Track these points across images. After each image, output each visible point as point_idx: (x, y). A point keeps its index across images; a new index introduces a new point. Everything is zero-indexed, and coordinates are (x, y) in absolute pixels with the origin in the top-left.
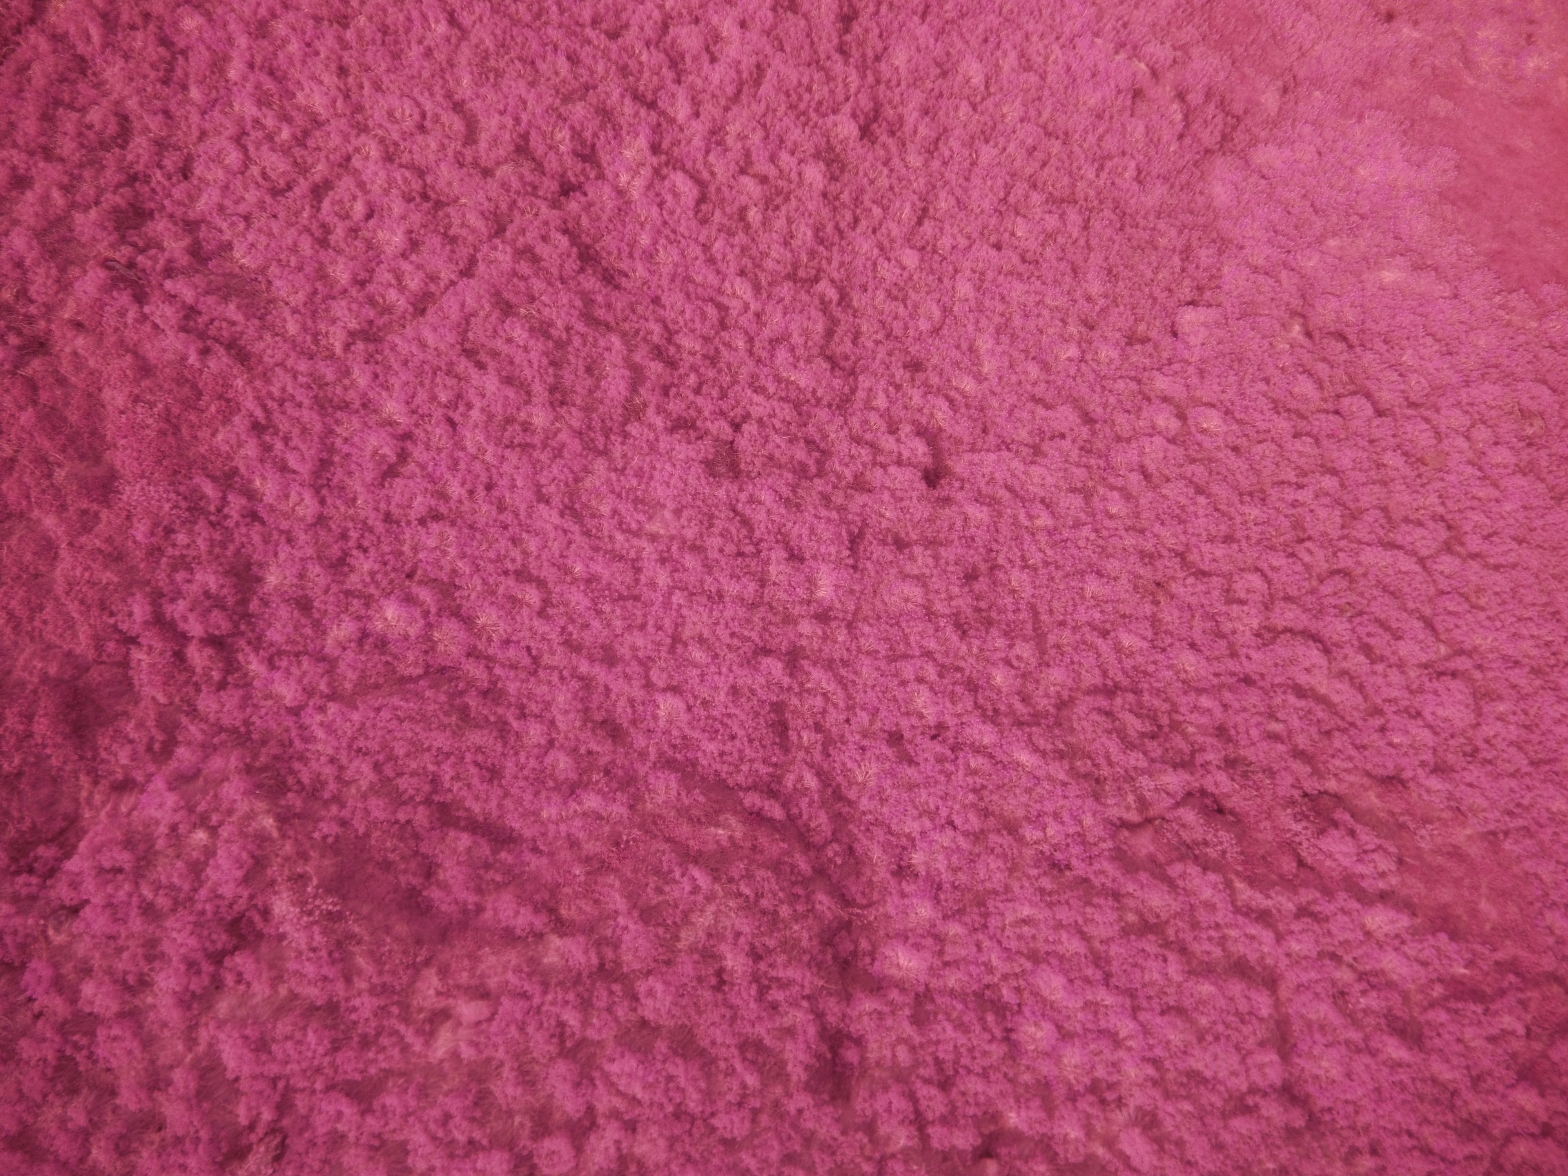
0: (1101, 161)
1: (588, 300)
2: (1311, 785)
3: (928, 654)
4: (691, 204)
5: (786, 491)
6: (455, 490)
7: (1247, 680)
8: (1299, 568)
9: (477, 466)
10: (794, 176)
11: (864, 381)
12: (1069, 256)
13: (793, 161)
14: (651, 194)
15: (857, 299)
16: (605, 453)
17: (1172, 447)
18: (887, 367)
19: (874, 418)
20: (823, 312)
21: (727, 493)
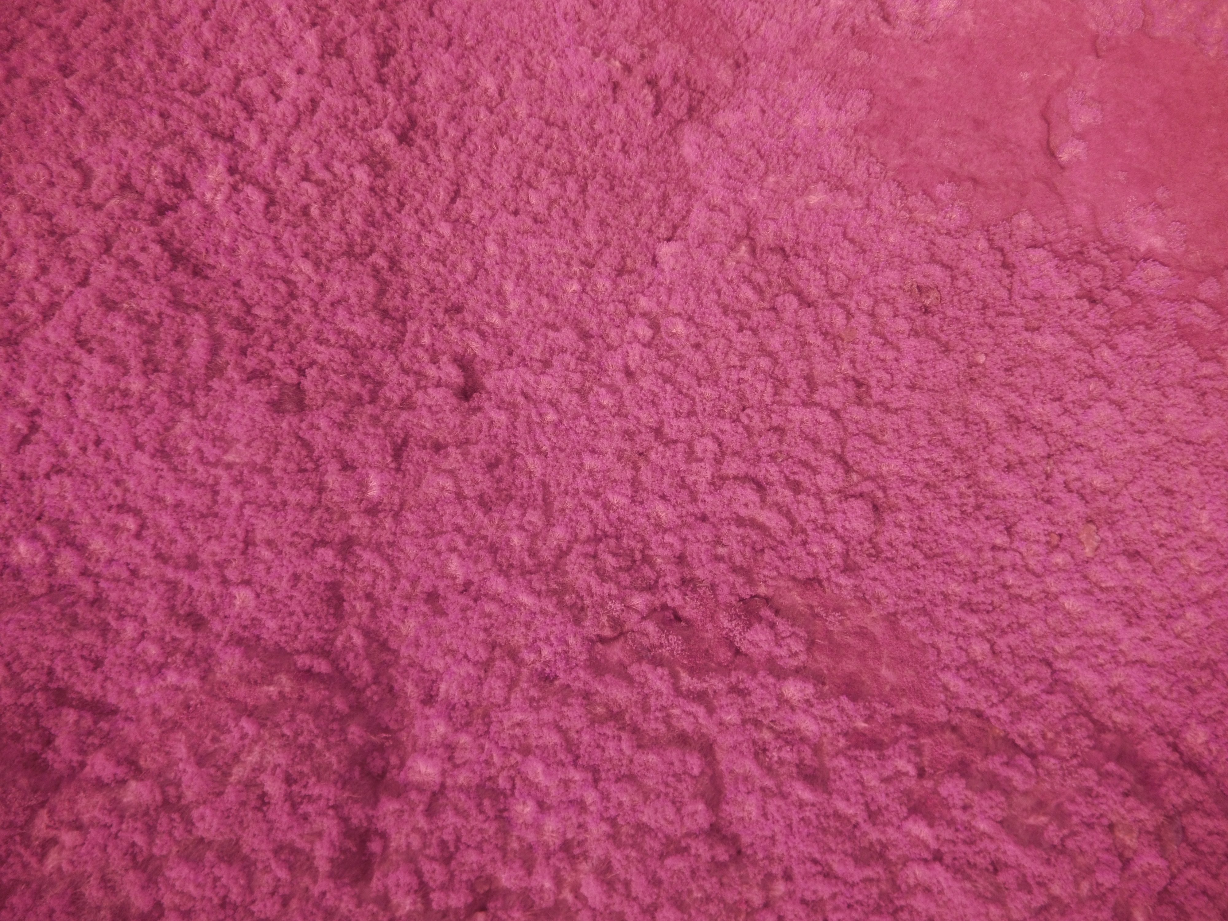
0: (593, 141)
1: (177, 292)
2: (745, 592)
3: (458, 529)
4: (261, 208)
5: (340, 418)
6: (72, 449)
7: (704, 518)
8: (741, 429)
9: (87, 429)
10: (346, 178)
11: (412, 326)
12: (571, 215)
13: (344, 167)
14: (230, 204)
15: (406, 264)
16: (191, 405)
17: (646, 350)
18: (431, 313)
19: (420, 353)
20: (374, 277)
21: (290, 424)
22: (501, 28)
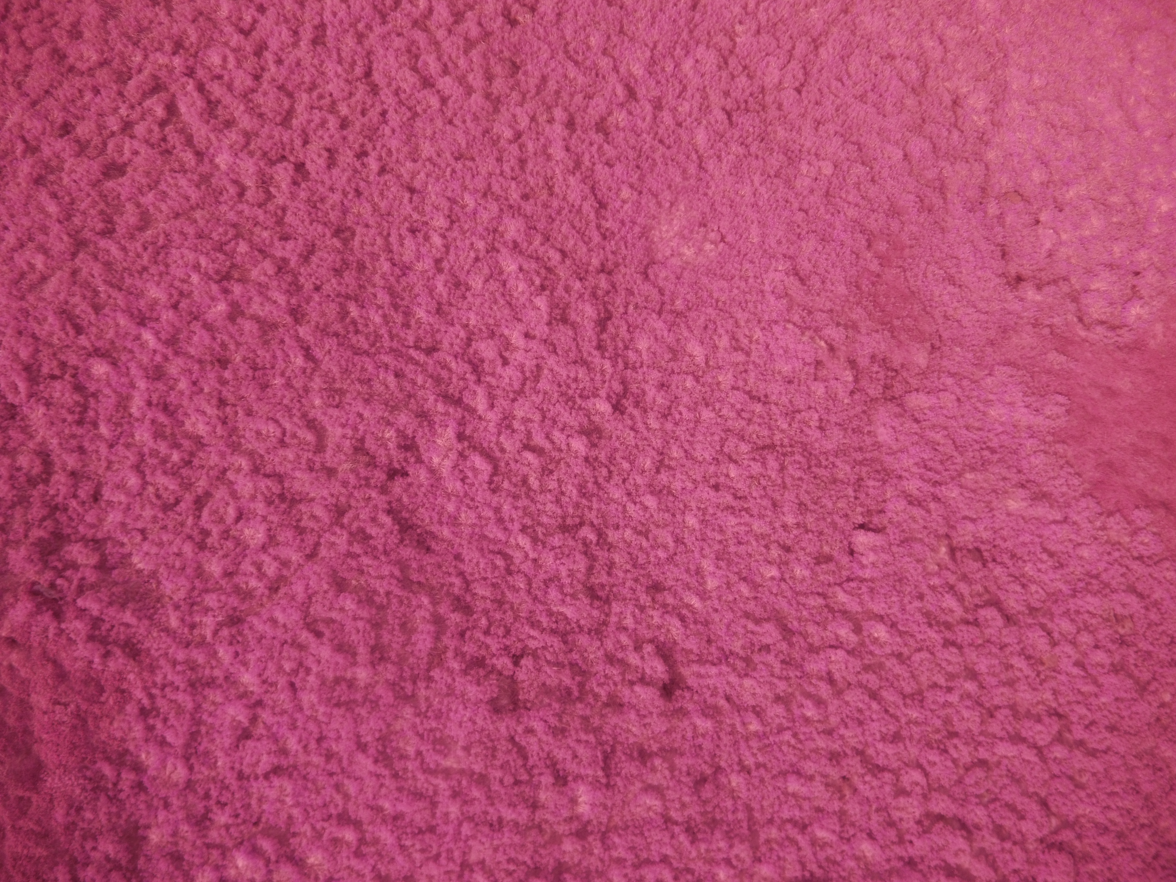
0: (792, 413)
1: (405, 569)
3: (665, 860)
4: (486, 478)
5: (553, 721)
6: (294, 746)
7: (911, 864)
8: (949, 764)
9: (311, 725)
10: (564, 447)
11: (616, 607)
12: (770, 494)
13: (563, 436)
14: (456, 472)
15: (612, 536)
16: (414, 699)
17: (851, 659)
18: (634, 590)
19: (624, 639)
20: (585, 553)
21: (507, 727)
22: (711, 296)
